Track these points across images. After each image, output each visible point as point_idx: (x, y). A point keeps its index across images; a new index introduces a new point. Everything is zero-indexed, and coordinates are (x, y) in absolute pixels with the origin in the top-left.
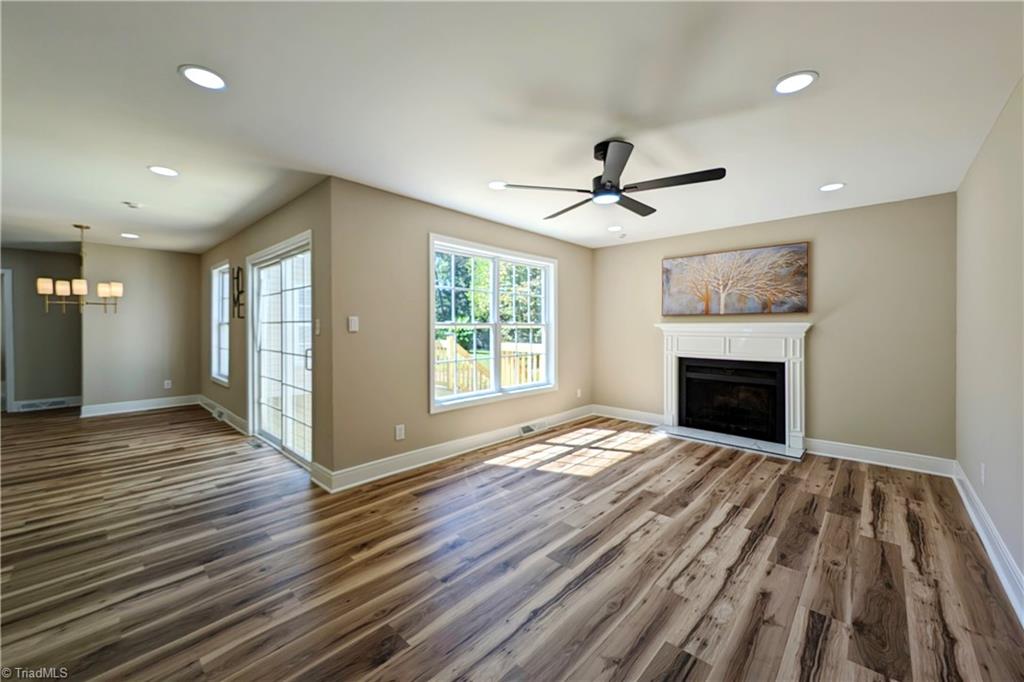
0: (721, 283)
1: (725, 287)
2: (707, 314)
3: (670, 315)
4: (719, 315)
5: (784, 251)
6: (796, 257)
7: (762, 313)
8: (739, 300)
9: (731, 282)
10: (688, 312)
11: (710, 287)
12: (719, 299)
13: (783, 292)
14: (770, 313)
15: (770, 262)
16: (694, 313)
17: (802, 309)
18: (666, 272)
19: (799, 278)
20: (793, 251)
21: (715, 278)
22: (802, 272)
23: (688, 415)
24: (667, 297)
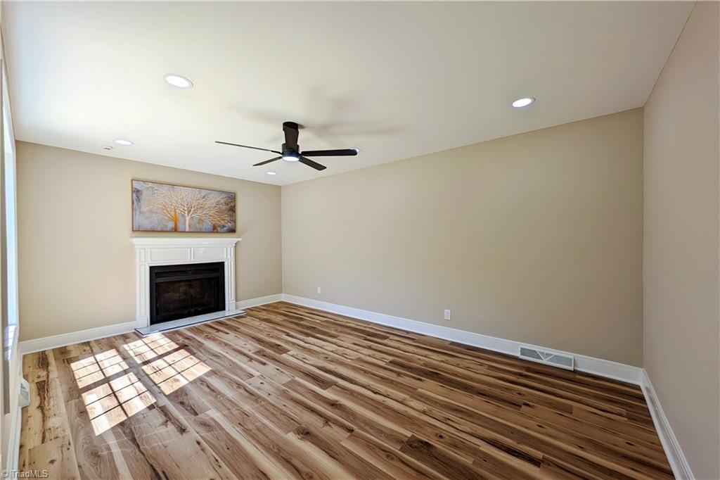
0: (186, 209)
1: (189, 212)
2: (175, 230)
3: (138, 230)
4: (185, 232)
5: (224, 195)
6: (230, 200)
7: (213, 232)
8: (199, 223)
10: (160, 229)
11: (177, 210)
12: (185, 220)
13: (224, 220)
14: (217, 232)
15: (216, 200)
16: (165, 230)
17: (233, 231)
19: (231, 213)
20: (228, 197)
21: (182, 205)
22: (233, 210)
23: (157, 313)
24: (137, 215)
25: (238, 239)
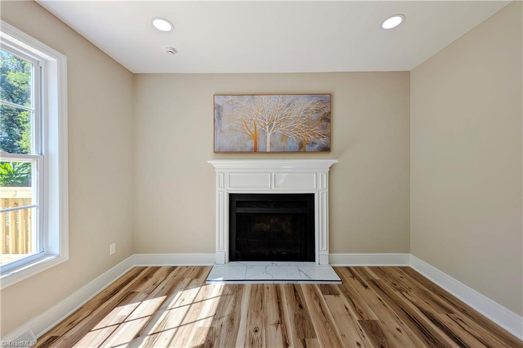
0: (267, 123)
1: (271, 126)
2: (255, 151)
3: (222, 152)
4: (266, 152)
5: (315, 99)
6: (323, 106)
7: (299, 152)
8: (282, 140)
9: (275, 122)
10: (239, 150)
11: (257, 126)
12: (266, 137)
13: (314, 134)
14: (305, 152)
15: (304, 108)
16: (244, 150)
17: (326, 149)
18: (218, 109)
19: (324, 123)
20: (321, 101)
21: (263, 118)
22: (327, 119)
23: (237, 248)
24: (218, 133)
25: (335, 161)
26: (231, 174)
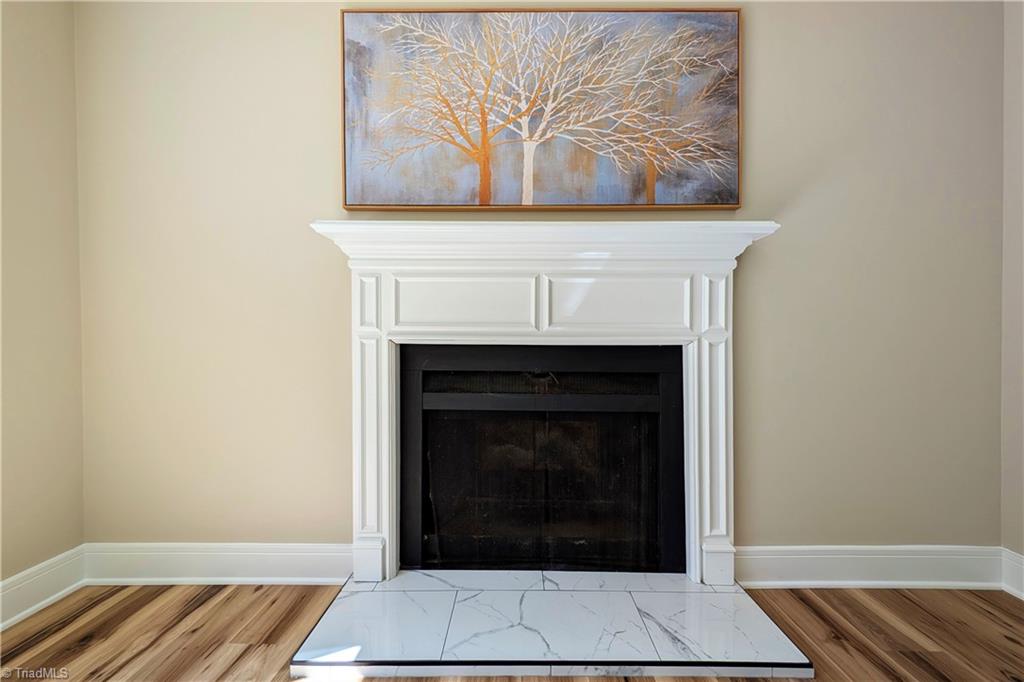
0: (523, 106)
1: (536, 118)
2: (484, 206)
3: (368, 206)
4: (519, 209)
5: (685, 29)
6: (713, 49)
7: (631, 208)
8: (574, 166)
9: (551, 105)
10: (428, 198)
11: (491, 117)
12: (521, 156)
13: (683, 146)
14: (652, 205)
15: (650, 54)
16: (446, 199)
17: (724, 199)
18: (354, 56)
19: (718, 109)
20: (708, 33)
21: (509, 91)
22: (728, 91)
23: (428, 525)
24: (358, 142)
25: (768, 227)
26: (400, 280)
